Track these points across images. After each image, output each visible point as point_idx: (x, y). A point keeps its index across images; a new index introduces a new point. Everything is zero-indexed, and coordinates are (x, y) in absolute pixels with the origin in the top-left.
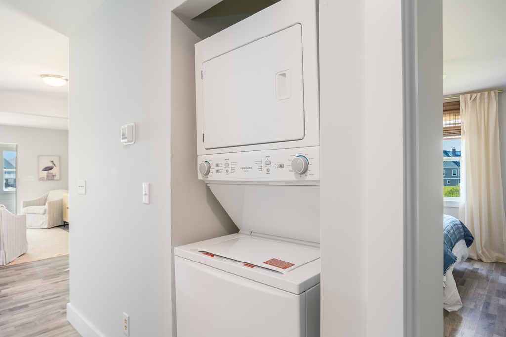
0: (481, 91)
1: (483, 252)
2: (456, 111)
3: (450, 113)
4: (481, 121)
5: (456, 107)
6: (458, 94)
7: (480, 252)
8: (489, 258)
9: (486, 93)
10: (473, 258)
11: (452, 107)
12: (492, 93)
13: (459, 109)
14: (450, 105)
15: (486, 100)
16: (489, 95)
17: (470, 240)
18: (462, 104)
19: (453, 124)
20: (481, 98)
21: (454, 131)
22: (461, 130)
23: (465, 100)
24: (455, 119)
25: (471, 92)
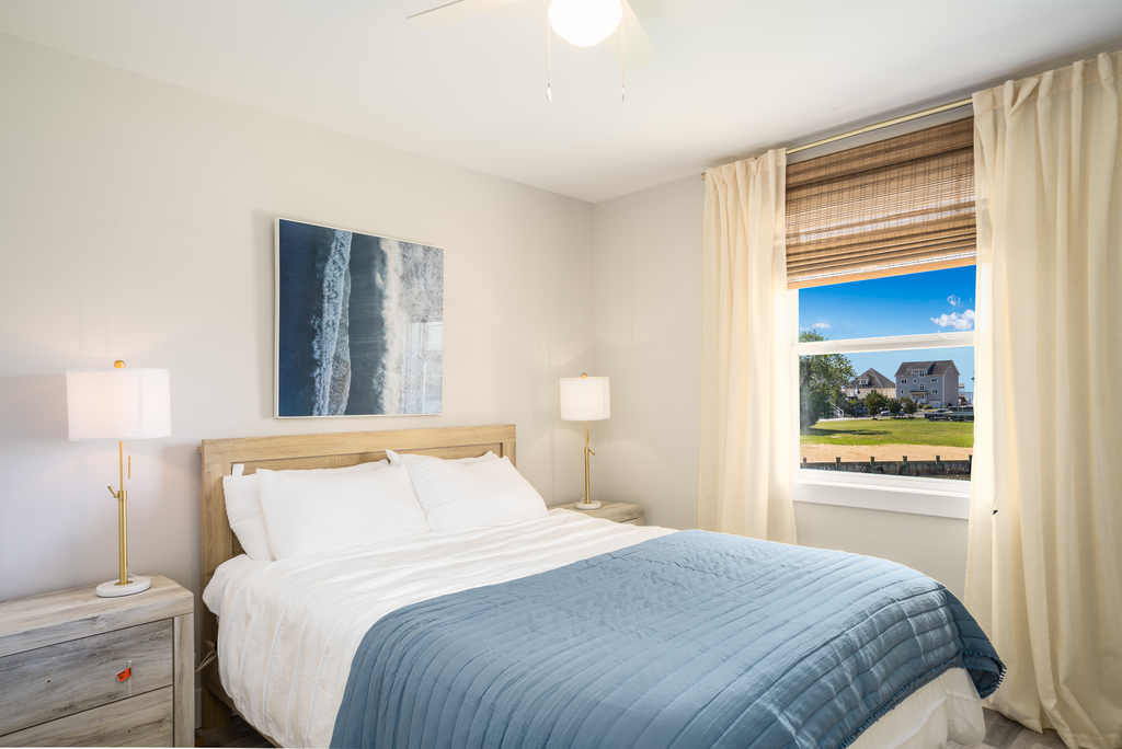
0: (1057, 62)
1: (1062, 705)
2: (962, 157)
3: (938, 170)
4: (1055, 187)
5: (960, 141)
6: (967, 92)
7: (1050, 704)
8: (1091, 734)
9: (1078, 66)
10: (1026, 722)
11: (946, 144)
12: (1103, 63)
13: (970, 148)
14: (938, 138)
15: (1076, 98)
16: (1089, 73)
17: (986, 673)
18: (982, 128)
19: (951, 208)
20: (1058, 93)
21: (953, 233)
22: (979, 229)
23: (994, 110)
24: (958, 188)
25: (1019, 75)
